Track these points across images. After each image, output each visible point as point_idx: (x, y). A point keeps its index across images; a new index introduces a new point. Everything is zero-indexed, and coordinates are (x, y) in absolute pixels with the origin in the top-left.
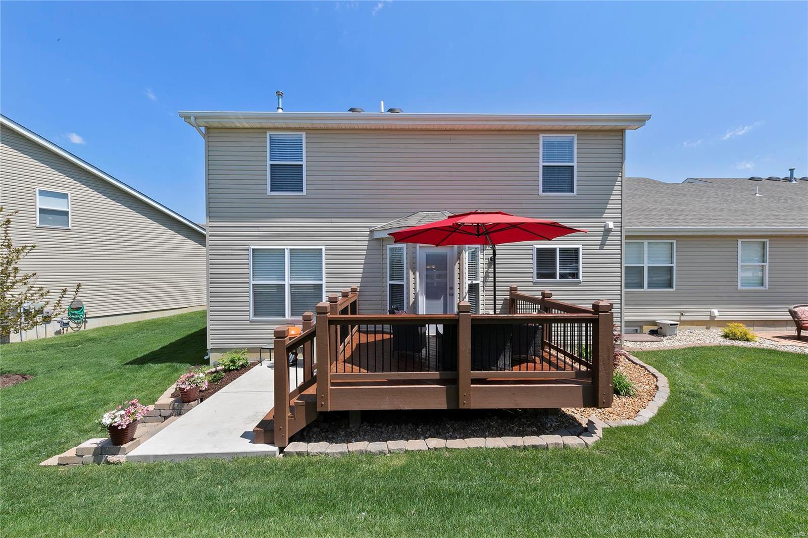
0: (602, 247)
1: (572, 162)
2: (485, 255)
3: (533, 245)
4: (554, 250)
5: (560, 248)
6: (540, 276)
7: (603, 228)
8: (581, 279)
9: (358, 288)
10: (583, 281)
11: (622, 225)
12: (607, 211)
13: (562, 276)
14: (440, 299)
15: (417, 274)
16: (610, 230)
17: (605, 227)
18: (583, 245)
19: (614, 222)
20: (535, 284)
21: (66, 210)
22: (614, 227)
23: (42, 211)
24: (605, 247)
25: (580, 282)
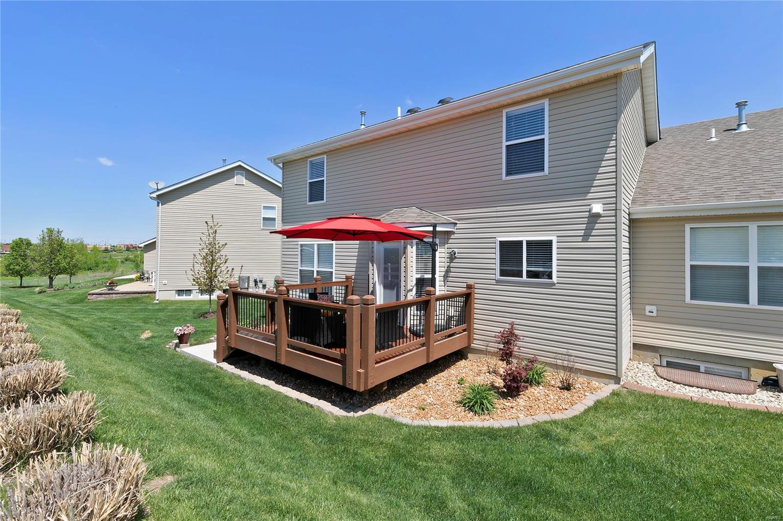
0: (586, 237)
1: (542, 134)
2: (447, 248)
3: (495, 238)
4: (521, 242)
5: (527, 241)
6: (503, 273)
7: (588, 213)
8: (555, 279)
9: (353, 276)
10: (557, 283)
11: (616, 207)
12: (593, 190)
13: (531, 274)
14: (394, 289)
15: (375, 265)
16: (598, 216)
17: (590, 211)
18: (557, 236)
19: (603, 204)
20: (498, 282)
21: (274, 217)
22: (603, 210)
23: (264, 219)
24: (591, 239)
25: (554, 284)
